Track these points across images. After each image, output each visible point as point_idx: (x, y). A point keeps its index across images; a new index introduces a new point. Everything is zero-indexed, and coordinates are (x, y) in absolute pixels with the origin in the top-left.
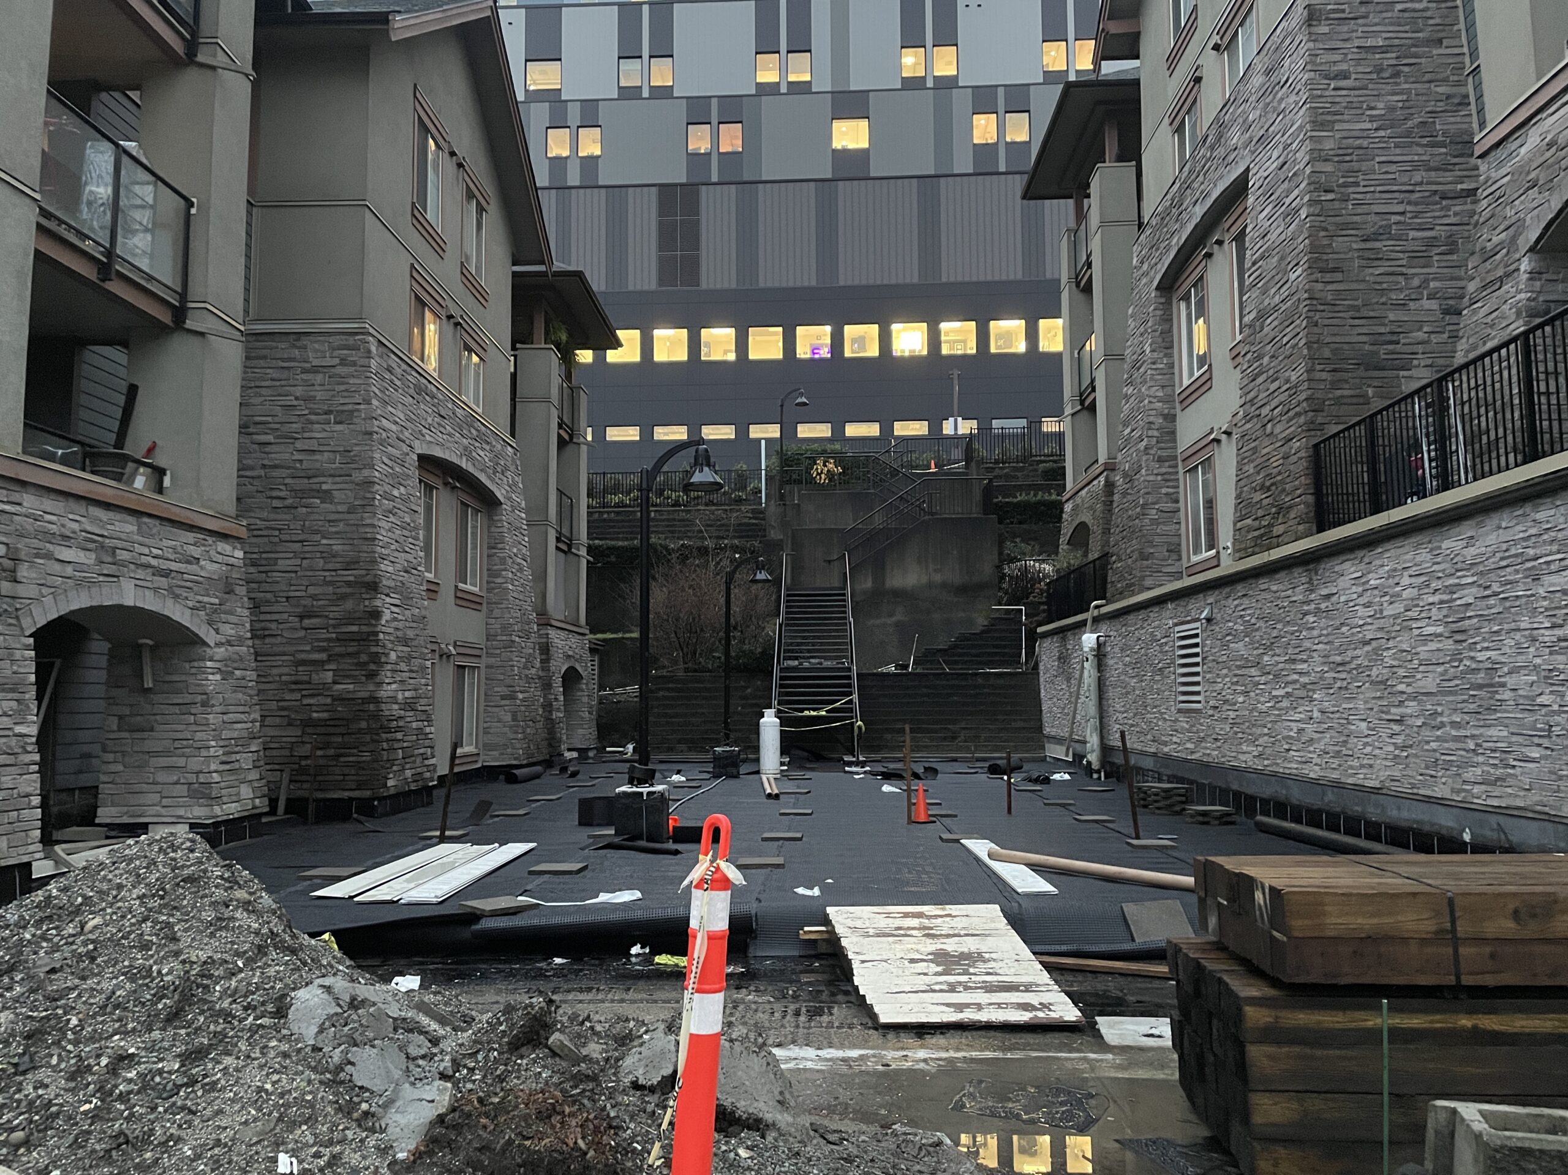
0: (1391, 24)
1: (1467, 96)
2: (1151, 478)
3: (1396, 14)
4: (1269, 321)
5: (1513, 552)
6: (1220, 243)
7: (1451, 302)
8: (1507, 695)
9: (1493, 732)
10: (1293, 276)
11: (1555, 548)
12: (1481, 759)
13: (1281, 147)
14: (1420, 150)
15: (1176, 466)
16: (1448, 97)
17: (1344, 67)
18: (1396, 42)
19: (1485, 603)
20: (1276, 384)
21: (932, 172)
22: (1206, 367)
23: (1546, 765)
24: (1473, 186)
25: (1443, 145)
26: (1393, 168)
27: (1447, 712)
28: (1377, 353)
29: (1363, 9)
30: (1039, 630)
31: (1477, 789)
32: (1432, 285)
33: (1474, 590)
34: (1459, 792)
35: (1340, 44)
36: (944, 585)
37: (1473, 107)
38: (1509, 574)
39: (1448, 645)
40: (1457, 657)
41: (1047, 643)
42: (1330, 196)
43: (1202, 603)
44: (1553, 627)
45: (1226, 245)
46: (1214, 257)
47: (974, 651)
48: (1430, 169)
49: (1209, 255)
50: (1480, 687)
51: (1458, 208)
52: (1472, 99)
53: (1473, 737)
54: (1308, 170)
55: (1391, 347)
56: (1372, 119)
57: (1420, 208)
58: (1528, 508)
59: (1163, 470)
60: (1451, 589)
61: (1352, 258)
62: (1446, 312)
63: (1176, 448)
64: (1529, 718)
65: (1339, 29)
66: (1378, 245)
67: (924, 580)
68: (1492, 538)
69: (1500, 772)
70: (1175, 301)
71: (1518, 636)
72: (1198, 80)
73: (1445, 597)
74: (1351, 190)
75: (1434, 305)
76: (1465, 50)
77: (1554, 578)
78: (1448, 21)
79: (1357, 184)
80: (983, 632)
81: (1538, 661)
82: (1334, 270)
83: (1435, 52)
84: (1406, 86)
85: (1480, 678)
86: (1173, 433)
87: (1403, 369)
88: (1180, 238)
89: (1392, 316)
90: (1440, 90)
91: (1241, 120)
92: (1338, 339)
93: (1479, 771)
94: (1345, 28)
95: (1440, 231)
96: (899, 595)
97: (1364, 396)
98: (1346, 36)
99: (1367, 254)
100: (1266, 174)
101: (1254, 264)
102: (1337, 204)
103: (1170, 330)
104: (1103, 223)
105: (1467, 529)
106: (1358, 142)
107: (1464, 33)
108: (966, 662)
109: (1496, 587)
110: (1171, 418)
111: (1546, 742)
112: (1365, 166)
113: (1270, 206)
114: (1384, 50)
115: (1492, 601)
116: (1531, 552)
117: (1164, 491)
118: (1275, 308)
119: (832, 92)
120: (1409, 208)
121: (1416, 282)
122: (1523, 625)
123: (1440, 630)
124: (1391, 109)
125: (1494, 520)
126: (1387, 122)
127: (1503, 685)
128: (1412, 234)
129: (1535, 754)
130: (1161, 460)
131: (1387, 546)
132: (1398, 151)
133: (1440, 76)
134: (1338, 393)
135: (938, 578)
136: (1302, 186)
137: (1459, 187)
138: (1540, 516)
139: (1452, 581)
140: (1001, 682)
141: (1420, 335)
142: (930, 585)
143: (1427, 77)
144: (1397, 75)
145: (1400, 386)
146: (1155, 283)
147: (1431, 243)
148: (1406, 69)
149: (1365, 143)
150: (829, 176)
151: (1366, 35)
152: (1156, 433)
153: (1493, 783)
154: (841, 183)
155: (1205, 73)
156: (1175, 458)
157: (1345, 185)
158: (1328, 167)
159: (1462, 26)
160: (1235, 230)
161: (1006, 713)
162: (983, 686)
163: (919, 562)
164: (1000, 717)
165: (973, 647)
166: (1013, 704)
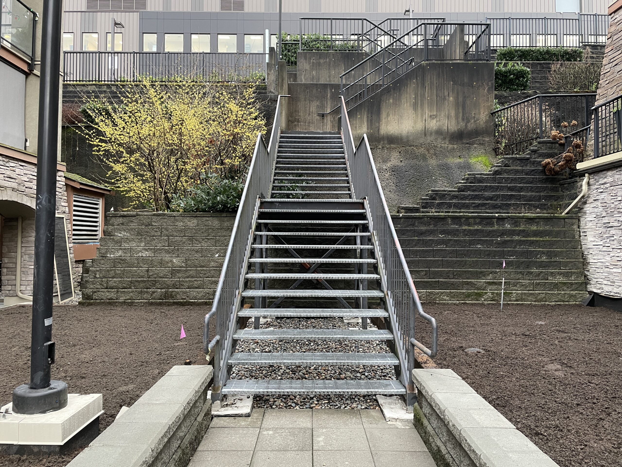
36: (439, 132)
41: (604, 179)
47: (487, 194)
67: (420, 126)
96: (394, 141)
135: (433, 125)
140: (531, 227)
142: (425, 133)
161: (542, 265)
162: (512, 233)
163: (415, 106)
164: (534, 270)
165: (486, 189)
166: (549, 254)
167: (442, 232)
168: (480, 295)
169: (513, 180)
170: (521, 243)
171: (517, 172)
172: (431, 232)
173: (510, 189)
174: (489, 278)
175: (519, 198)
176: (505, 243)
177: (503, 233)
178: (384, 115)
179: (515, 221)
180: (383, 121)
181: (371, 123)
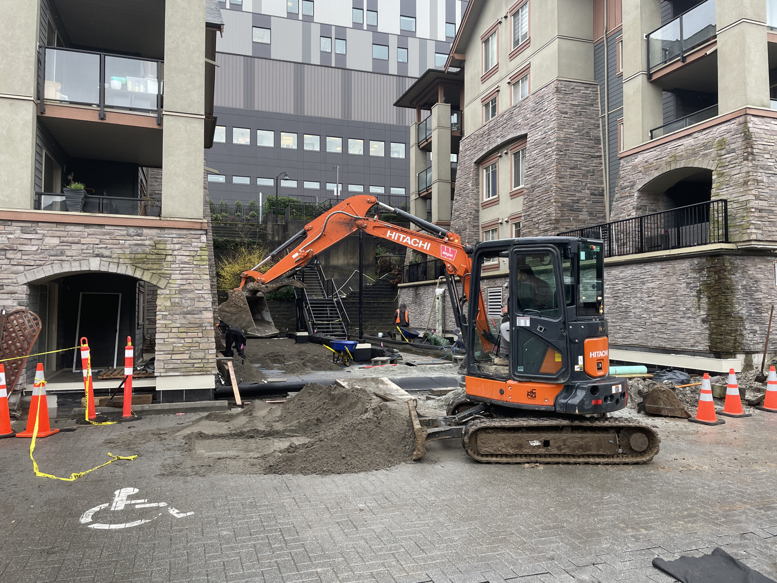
0: (580, 97)
1: (599, 124)
2: (471, 233)
3: (581, 94)
4: (537, 189)
5: (636, 276)
6: (506, 153)
7: (593, 191)
8: (632, 314)
9: (626, 324)
10: (548, 177)
11: (650, 276)
12: (621, 331)
13: (543, 132)
14: (586, 141)
15: (479, 229)
16: (595, 124)
17: (566, 110)
18: (581, 103)
19: (625, 289)
20: (541, 212)
21: (301, 61)
22: (496, 196)
23: (644, 333)
24: (600, 154)
25: (592, 140)
26: (579, 146)
27: (610, 318)
28: (573, 206)
29: (572, 91)
30: (399, 285)
31: (619, 340)
32: (588, 185)
33: (622, 285)
34: (613, 341)
35: (565, 102)
37: (601, 129)
38: (634, 282)
39: (612, 300)
40: (615, 303)
41: (404, 291)
42: (562, 153)
43: (504, 281)
44: (649, 297)
45: (509, 154)
46: (503, 157)
48: (588, 148)
49: (501, 156)
50: (623, 312)
51: (596, 161)
52: (601, 126)
53: (619, 325)
54: (555, 143)
55: (577, 204)
56: (574, 129)
57: (586, 160)
58: (642, 265)
59: (474, 230)
60: (614, 285)
61: (567, 175)
62: (592, 194)
63: (478, 222)
64: (639, 321)
65: (565, 97)
66: (574, 171)
67: (346, 262)
68: (629, 272)
69: (628, 335)
70: (481, 169)
71: (636, 299)
72: (498, 91)
73: (612, 287)
74: (568, 152)
75: (588, 192)
76: (600, 109)
77: (649, 284)
78: (595, 98)
79: (569, 150)
80: (374, 285)
81: (643, 306)
82: (563, 178)
83: (592, 108)
84: (583, 119)
85: (623, 309)
86: (478, 217)
87: (580, 212)
88: (489, 147)
89: (577, 195)
90: (592, 121)
91: (523, 115)
92: (563, 200)
93: (621, 335)
94: (567, 97)
95: (590, 168)
96: (335, 268)
97: (570, 219)
98: (567, 99)
99: (571, 174)
100: (536, 139)
101: (529, 168)
102: (563, 156)
103: (478, 179)
104: (439, 127)
105: (621, 268)
106: (570, 136)
107: (599, 103)
108: (367, 297)
109: (629, 285)
110: (477, 211)
111: (644, 327)
112: (572, 144)
113: (538, 151)
114: (577, 106)
115: (628, 289)
116: (643, 277)
117: (474, 238)
118: (540, 186)
119: (253, 13)
120: (583, 160)
121: (584, 184)
122: (638, 296)
123: (609, 296)
124: (579, 126)
125: (630, 267)
126: (578, 130)
127: (631, 312)
128: (583, 168)
129: (640, 330)
130: (474, 227)
131: (591, 270)
132: (580, 140)
133: (593, 117)
134: (563, 218)
135: (351, 261)
136: (553, 148)
137: (596, 154)
138: (645, 268)
139: (614, 282)
140: (384, 306)
141: (584, 201)
142: (348, 265)
143: (589, 116)
144: (580, 115)
145: (579, 217)
146: (475, 160)
147: (588, 172)
148: (583, 113)
149: (572, 136)
150: (251, 55)
151: (573, 100)
152: (472, 217)
153: (626, 338)
154: (256, 60)
155: (501, 89)
156: (478, 226)
157: (566, 150)
158: (561, 143)
159: (599, 100)
160: (516, 150)
161: (386, 318)
162: (377, 307)
163: (344, 254)
164: (384, 320)
165: (370, 291)
166: (389, 315)
167: (355, 307)
168: (366, 328)
169: (380, 288)
170: (380, 311)
171: (381, 285)
172: (351, 307)
173: (379, 291)
174: (370, 323)
175: (382, 294)
176: (375, 311)
177: (374, 308)
178: (331, 257)
179: (378, 303)
180: (331, 260)
181: (326, 261)
